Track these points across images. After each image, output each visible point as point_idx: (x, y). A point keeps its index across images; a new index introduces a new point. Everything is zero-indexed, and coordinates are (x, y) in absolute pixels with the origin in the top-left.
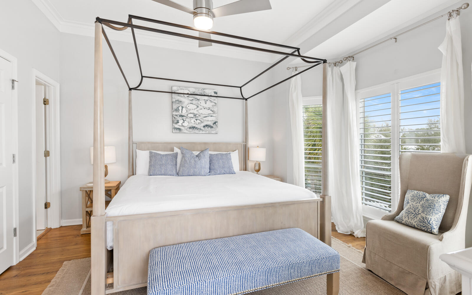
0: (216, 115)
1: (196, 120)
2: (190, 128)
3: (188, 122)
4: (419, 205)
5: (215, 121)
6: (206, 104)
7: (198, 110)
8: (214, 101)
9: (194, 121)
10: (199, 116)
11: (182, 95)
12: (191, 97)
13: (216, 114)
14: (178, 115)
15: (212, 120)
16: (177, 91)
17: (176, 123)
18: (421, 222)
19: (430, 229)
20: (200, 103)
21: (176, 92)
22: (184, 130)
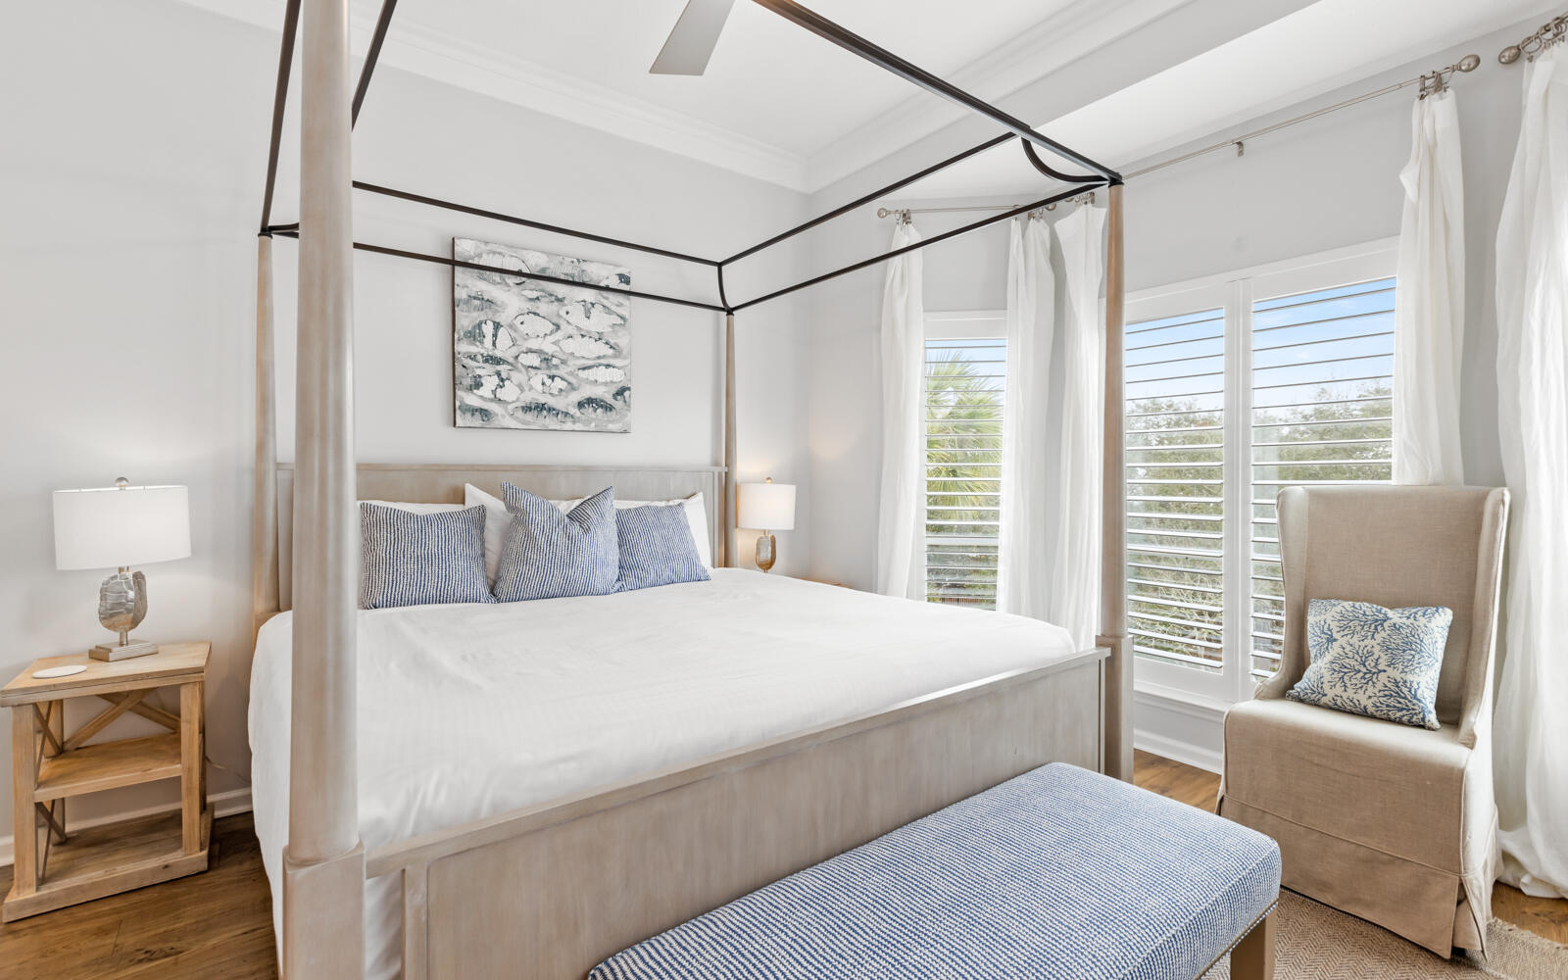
0: (626, 362)
1: (550, 377)
2: (527, 409)
3: (520, 386)
4: (1373, 642)
5: (621, 385)
6: (588, 318)
7: (559, 341)
8: (619, 311)
9: (543, 384)
10: (564, 362)
11: (496, 277)
12: (532, 288)
13: (625, 358)
14: (479, 357)
15: (612, 382)
16: (476, 259)
17: (470, 389)
18: (1391, 696)
19: (1421, 716)
20: (567, 313)
21: (470, 261)
22: (503, 416)
